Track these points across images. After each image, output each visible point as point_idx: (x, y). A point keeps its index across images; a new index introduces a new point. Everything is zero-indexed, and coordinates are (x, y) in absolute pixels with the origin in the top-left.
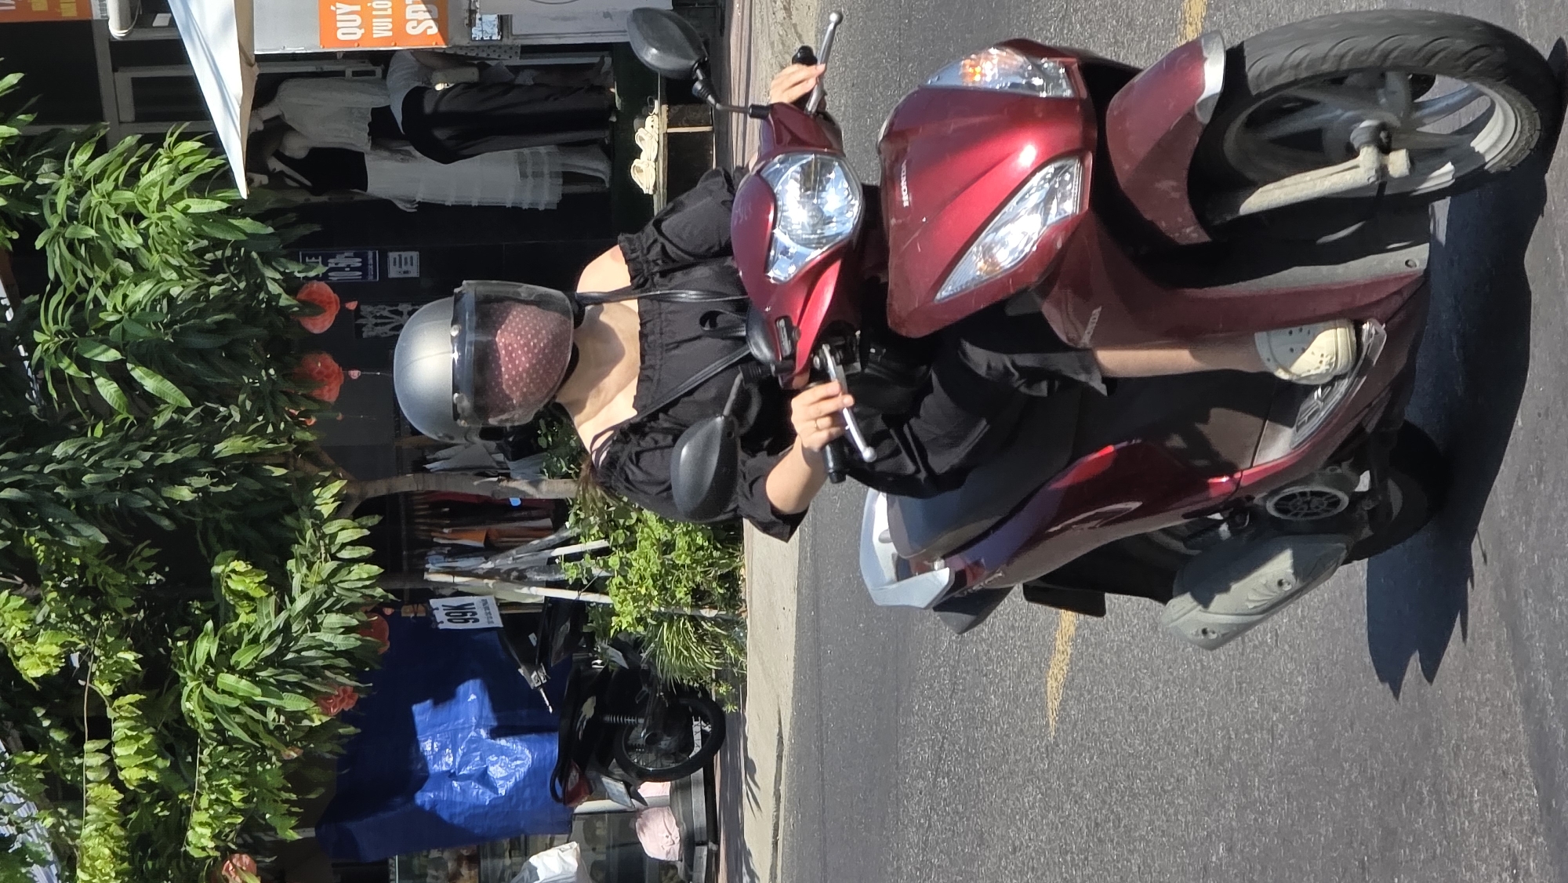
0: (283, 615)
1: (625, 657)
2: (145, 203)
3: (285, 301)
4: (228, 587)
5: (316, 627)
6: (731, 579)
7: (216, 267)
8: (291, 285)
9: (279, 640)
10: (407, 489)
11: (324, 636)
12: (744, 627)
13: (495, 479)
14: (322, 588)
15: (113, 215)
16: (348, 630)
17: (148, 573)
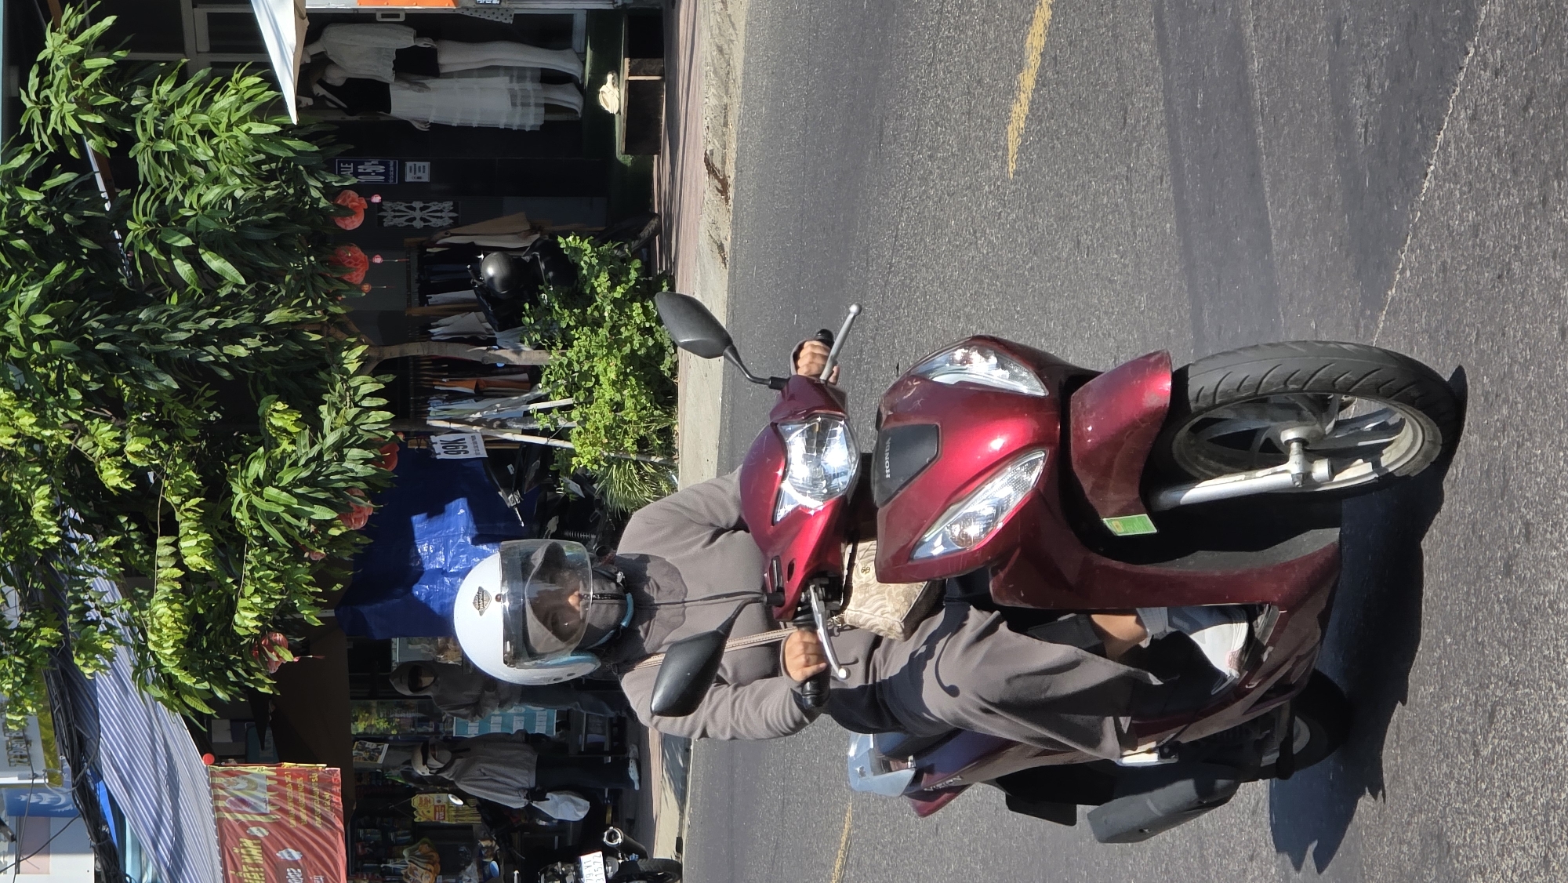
0: (317, 448)
1: (583, 489)
2: (217, 124)
3: (323, 203)
4: (271, 424)
5: (342, 458)
6: (667, 434)
7: (271, 176)
8: (328, 191)
9: (313, 466)
10: (415, 353)
11: (347, 465)
12: (675, 468)
13: (485, 348)
14: (347, 429)
15: (191, 133)
16: (366, 461)
17: (210, 411)
